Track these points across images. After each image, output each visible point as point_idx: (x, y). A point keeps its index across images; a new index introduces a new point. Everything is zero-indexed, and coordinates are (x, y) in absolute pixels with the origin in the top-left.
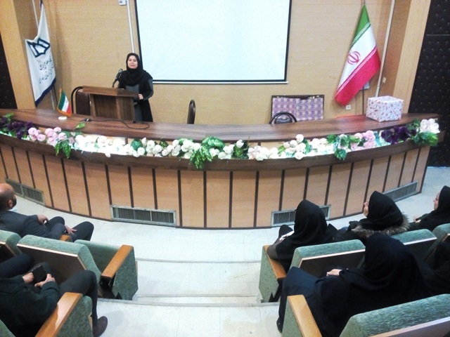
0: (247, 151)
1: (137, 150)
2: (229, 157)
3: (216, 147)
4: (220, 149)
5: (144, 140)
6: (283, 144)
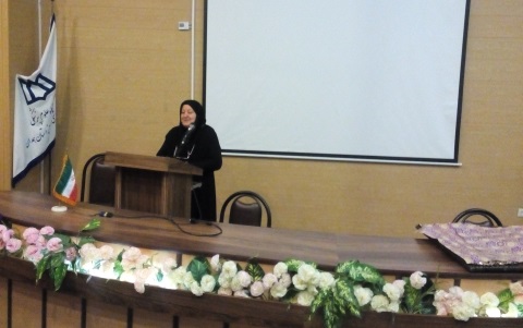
1: (198, 279)
3: (365, 284)
4: (376, 288)
5: (215, 261)
6: (507, 284)
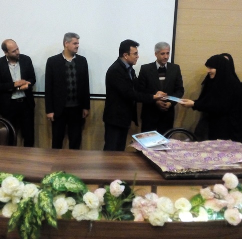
0: (129, 204)
2: (95, 216)
3: (68, 194)
4: (77, 196)
6: (199, 190)
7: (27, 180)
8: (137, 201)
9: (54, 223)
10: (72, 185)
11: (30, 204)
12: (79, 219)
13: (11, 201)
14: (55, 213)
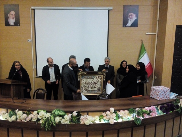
0: (79, 118)
1: (11, 117)
2: (68, 122)
3: (60, 116)
4: (63, 116)
5: (17, 111)
7: (47, 112)
8: (82, 117)
9: (55, 125)
10: (61, 113)
11: (48, 119)
12: (63, 123)
13: (42, 118)
14: (55, 122)
